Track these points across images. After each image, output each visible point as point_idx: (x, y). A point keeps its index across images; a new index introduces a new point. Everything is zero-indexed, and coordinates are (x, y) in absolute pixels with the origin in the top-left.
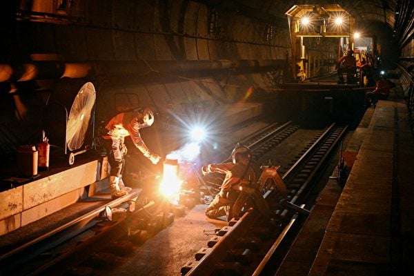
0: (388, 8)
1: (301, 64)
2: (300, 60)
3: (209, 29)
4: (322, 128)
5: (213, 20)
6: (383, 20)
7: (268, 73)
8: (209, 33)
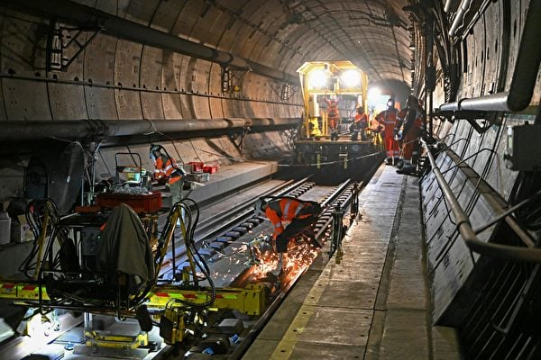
0: (405, 66)
1: (315, 122)
2: (314, 118)
3: (223, 88)
4: (337, 185)
5: (226, 78)
6: (401, 79)
7: (286, 131)
8: (223, 91)
